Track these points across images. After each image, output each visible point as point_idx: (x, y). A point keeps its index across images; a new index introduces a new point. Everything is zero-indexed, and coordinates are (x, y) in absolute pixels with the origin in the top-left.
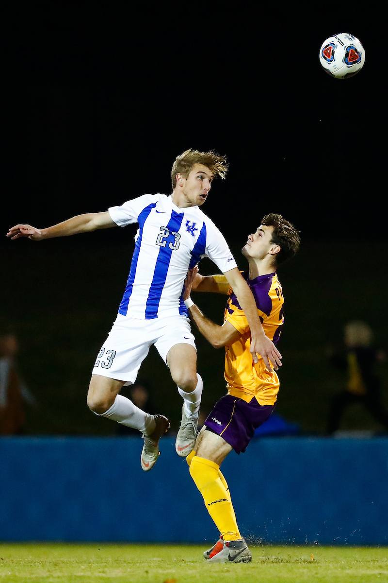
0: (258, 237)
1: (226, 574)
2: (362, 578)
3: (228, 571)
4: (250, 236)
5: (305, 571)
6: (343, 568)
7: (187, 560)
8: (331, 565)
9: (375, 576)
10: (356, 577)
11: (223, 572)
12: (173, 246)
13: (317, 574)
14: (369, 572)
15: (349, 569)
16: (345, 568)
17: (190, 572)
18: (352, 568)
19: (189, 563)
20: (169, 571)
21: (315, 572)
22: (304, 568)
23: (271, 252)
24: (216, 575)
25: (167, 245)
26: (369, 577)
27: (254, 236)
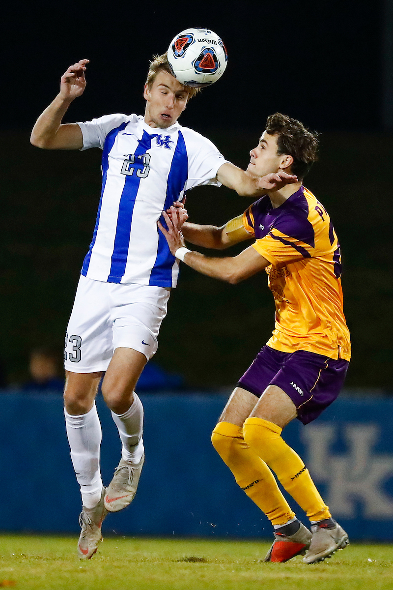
0: (261, 151)
1: (81, 575)
2: (263, 582)
3: (84, 571)
4: (251, 152)
5: (187, 572)
6: (238, 570)
7: (29, 554)
8: (221, 566)
9: (280, 581)
10: (254, 581)
11: (77, 571)
12: (141, 173)
13: (203, 576)
14: (273, 575)
15: (247, 571)
16: (241, 570)
17: (33, 571)
18: (249, 569)
19: (32, 560)
20: (6, 569)
21: (200, 573)
22: (186, 569)
23: (282, 166)
24: (67, 575)
25: (135, 172)
26: (272, 581)
27: (257, 150)
